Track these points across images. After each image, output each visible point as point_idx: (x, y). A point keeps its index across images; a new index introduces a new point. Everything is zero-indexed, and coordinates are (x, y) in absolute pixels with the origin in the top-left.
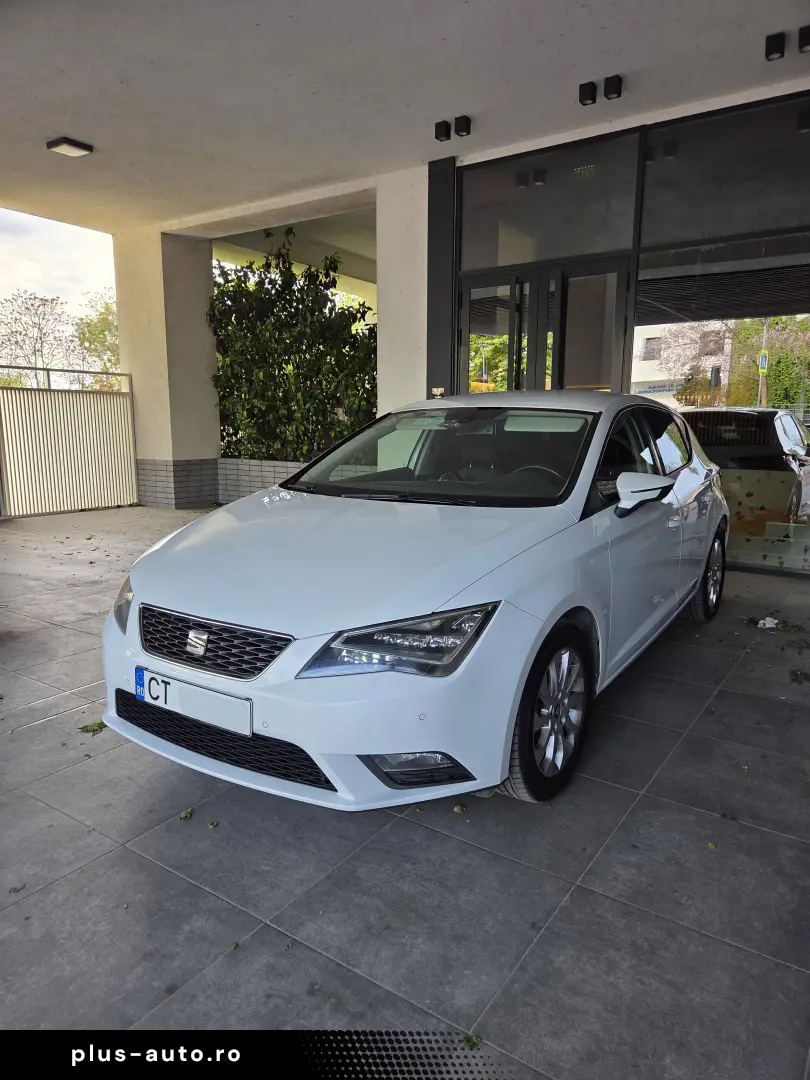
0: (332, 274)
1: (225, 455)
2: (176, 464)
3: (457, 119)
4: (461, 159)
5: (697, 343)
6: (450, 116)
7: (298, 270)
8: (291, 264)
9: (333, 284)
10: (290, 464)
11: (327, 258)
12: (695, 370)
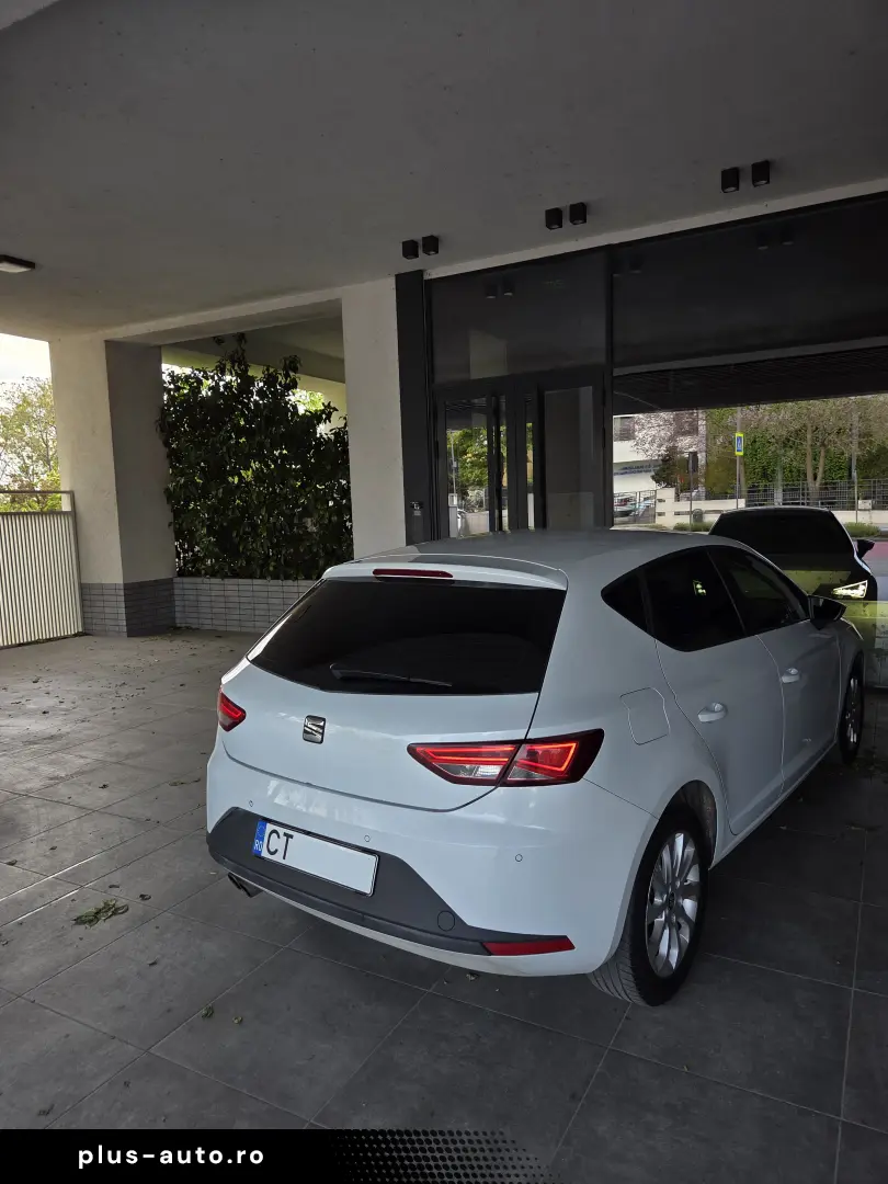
0: (292, 374)
1: (181, 573)
2: (127, 587)
3: (424, 238)
4: (429, 271)
5: (671, 424)
6: (418, 235)
7: (256, 372)
8: (247, 366)
9: (294, 385)
10: (256, 582)
11: (285, 359)
12: (672, 450)
